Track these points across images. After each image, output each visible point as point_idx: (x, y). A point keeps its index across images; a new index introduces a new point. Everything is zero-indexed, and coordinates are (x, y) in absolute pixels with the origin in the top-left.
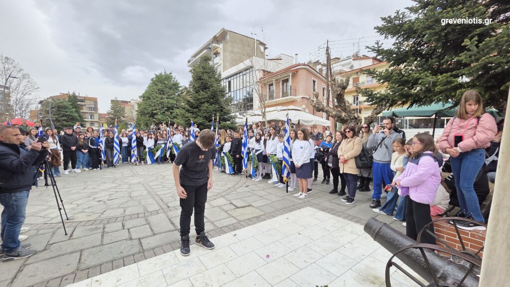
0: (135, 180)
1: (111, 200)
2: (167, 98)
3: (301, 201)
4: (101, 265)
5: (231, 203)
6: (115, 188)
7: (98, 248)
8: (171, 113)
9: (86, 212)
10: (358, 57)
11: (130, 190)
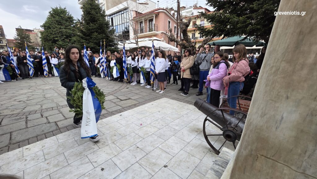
0: (47, 87)
1: (29, 100)
2: (65, 28)
3: (160, 95)
4: (28, 139)
5: (118, 98)
6: (31, 93)
7: (24, 130)
8: (70, 40)
9: (10, 109)
10: (197, 7)
11: (44, 93)
